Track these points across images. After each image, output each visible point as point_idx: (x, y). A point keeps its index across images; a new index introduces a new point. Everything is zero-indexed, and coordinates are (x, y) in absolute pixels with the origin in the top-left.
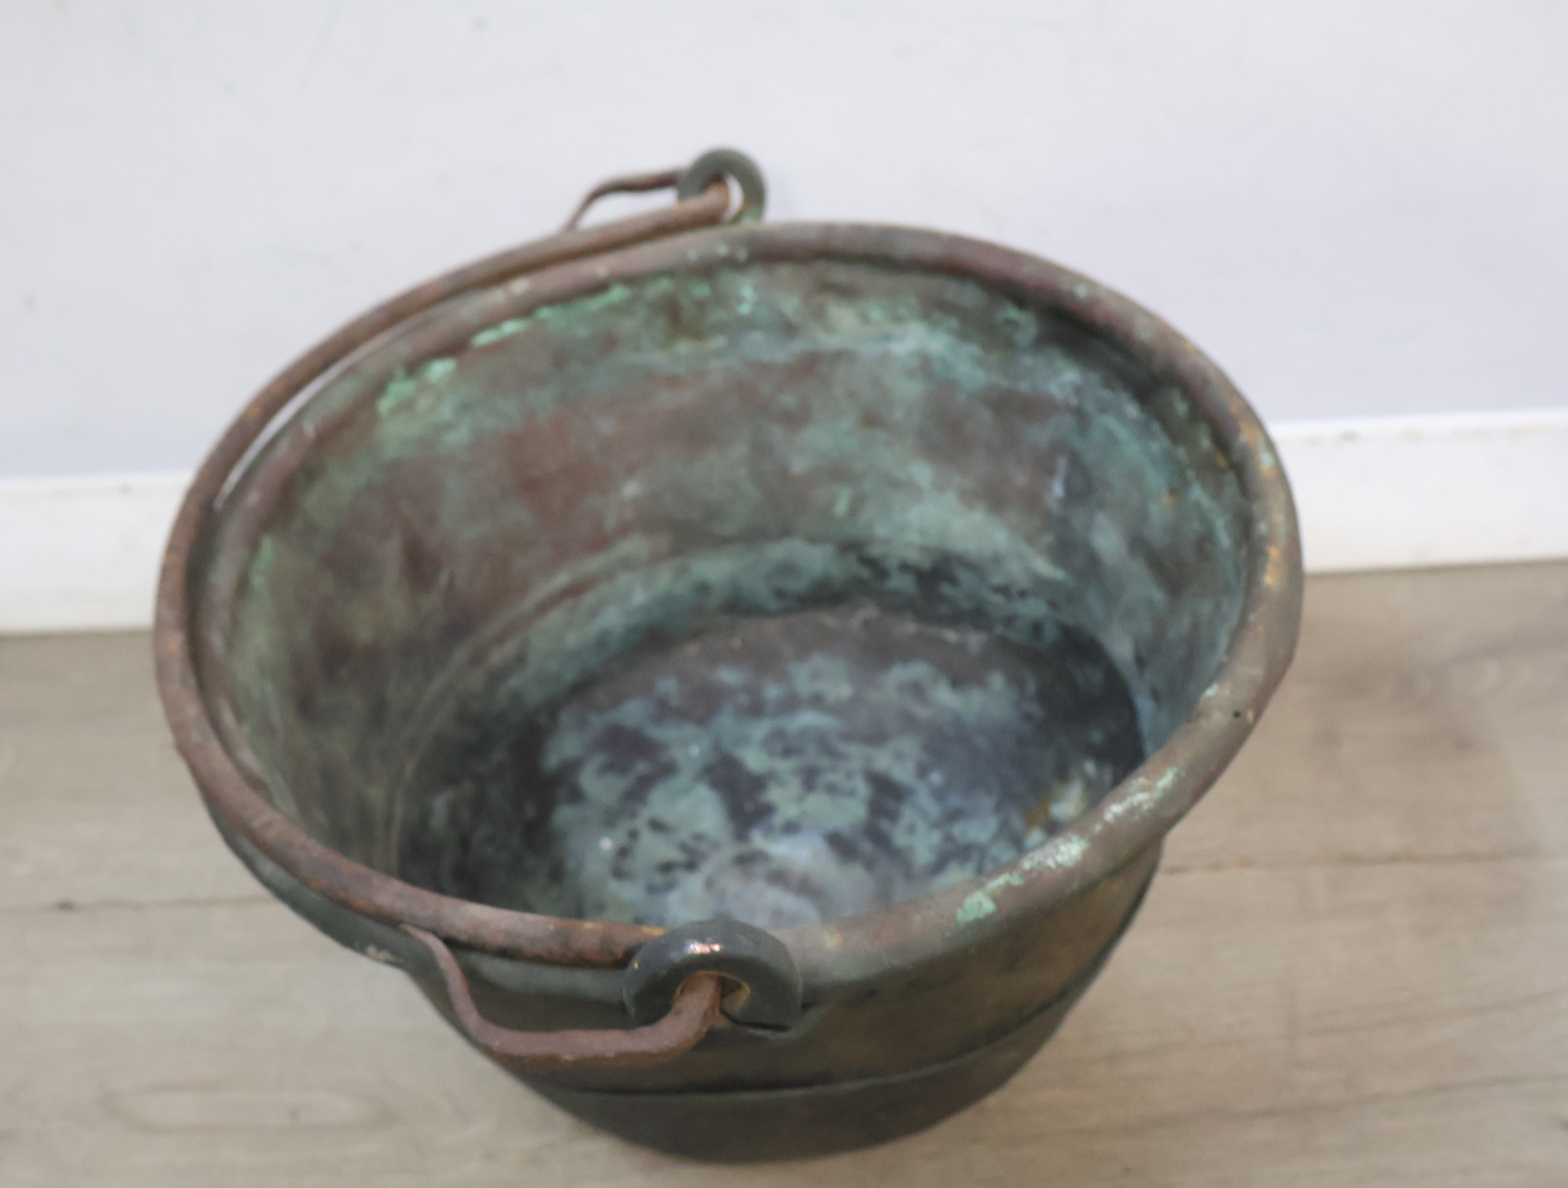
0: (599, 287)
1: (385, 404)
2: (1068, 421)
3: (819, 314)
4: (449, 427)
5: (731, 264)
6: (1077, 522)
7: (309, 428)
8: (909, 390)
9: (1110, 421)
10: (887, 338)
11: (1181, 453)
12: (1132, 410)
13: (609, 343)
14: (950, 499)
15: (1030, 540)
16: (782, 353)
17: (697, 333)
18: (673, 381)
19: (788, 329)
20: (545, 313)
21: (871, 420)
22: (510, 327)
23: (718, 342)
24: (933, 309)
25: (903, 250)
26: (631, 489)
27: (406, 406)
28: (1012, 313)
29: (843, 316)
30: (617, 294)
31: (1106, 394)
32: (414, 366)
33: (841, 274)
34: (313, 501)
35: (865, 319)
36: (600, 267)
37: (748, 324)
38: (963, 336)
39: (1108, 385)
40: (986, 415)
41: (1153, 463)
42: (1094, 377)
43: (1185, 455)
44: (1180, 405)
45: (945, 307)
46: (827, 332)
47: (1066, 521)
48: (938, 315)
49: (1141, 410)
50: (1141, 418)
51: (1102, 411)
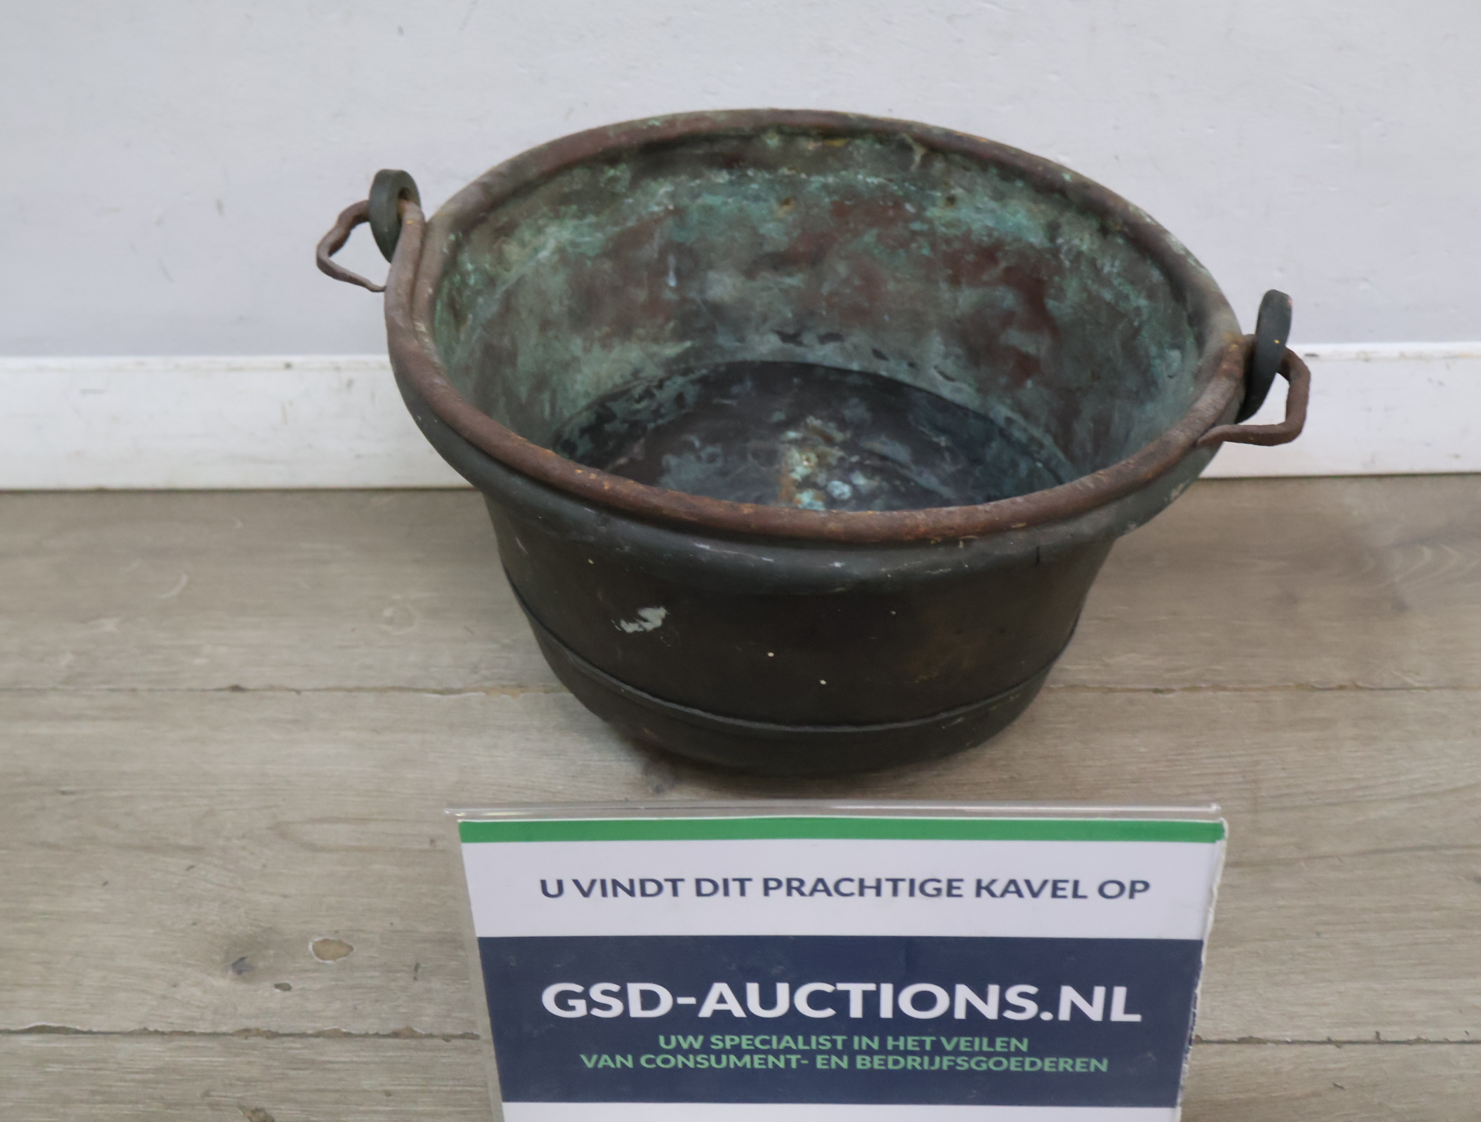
2: (670, 222)
3: (500, 259)
6: (693, 295)
8: (557, 283)
9: (708, 199)
10: (536, 250)
12: (722, 177)
14: (597, 350)
15: (656, 340)
16: (494, 305)
19: (492, 282)
21: (544, 325)
23: (470, 318)
24: (559, 206)
25: (532, 172)
28: (611, 173)
29: (512, 250)
31: (696, 182)
33: (503, 218)
35: (523, 244)
38: (581, 215)
39: (695, 176)
40: (607, 265)
41: (757, 198)
42: (683, 177)
43: (790, 169)
44: (773, 141)
45: (566, 199)
46: (508, 270)
47: (684, 300)
48: (563, 209)
49: (730, 174)
50: (734, 178)
51: (697, 196)
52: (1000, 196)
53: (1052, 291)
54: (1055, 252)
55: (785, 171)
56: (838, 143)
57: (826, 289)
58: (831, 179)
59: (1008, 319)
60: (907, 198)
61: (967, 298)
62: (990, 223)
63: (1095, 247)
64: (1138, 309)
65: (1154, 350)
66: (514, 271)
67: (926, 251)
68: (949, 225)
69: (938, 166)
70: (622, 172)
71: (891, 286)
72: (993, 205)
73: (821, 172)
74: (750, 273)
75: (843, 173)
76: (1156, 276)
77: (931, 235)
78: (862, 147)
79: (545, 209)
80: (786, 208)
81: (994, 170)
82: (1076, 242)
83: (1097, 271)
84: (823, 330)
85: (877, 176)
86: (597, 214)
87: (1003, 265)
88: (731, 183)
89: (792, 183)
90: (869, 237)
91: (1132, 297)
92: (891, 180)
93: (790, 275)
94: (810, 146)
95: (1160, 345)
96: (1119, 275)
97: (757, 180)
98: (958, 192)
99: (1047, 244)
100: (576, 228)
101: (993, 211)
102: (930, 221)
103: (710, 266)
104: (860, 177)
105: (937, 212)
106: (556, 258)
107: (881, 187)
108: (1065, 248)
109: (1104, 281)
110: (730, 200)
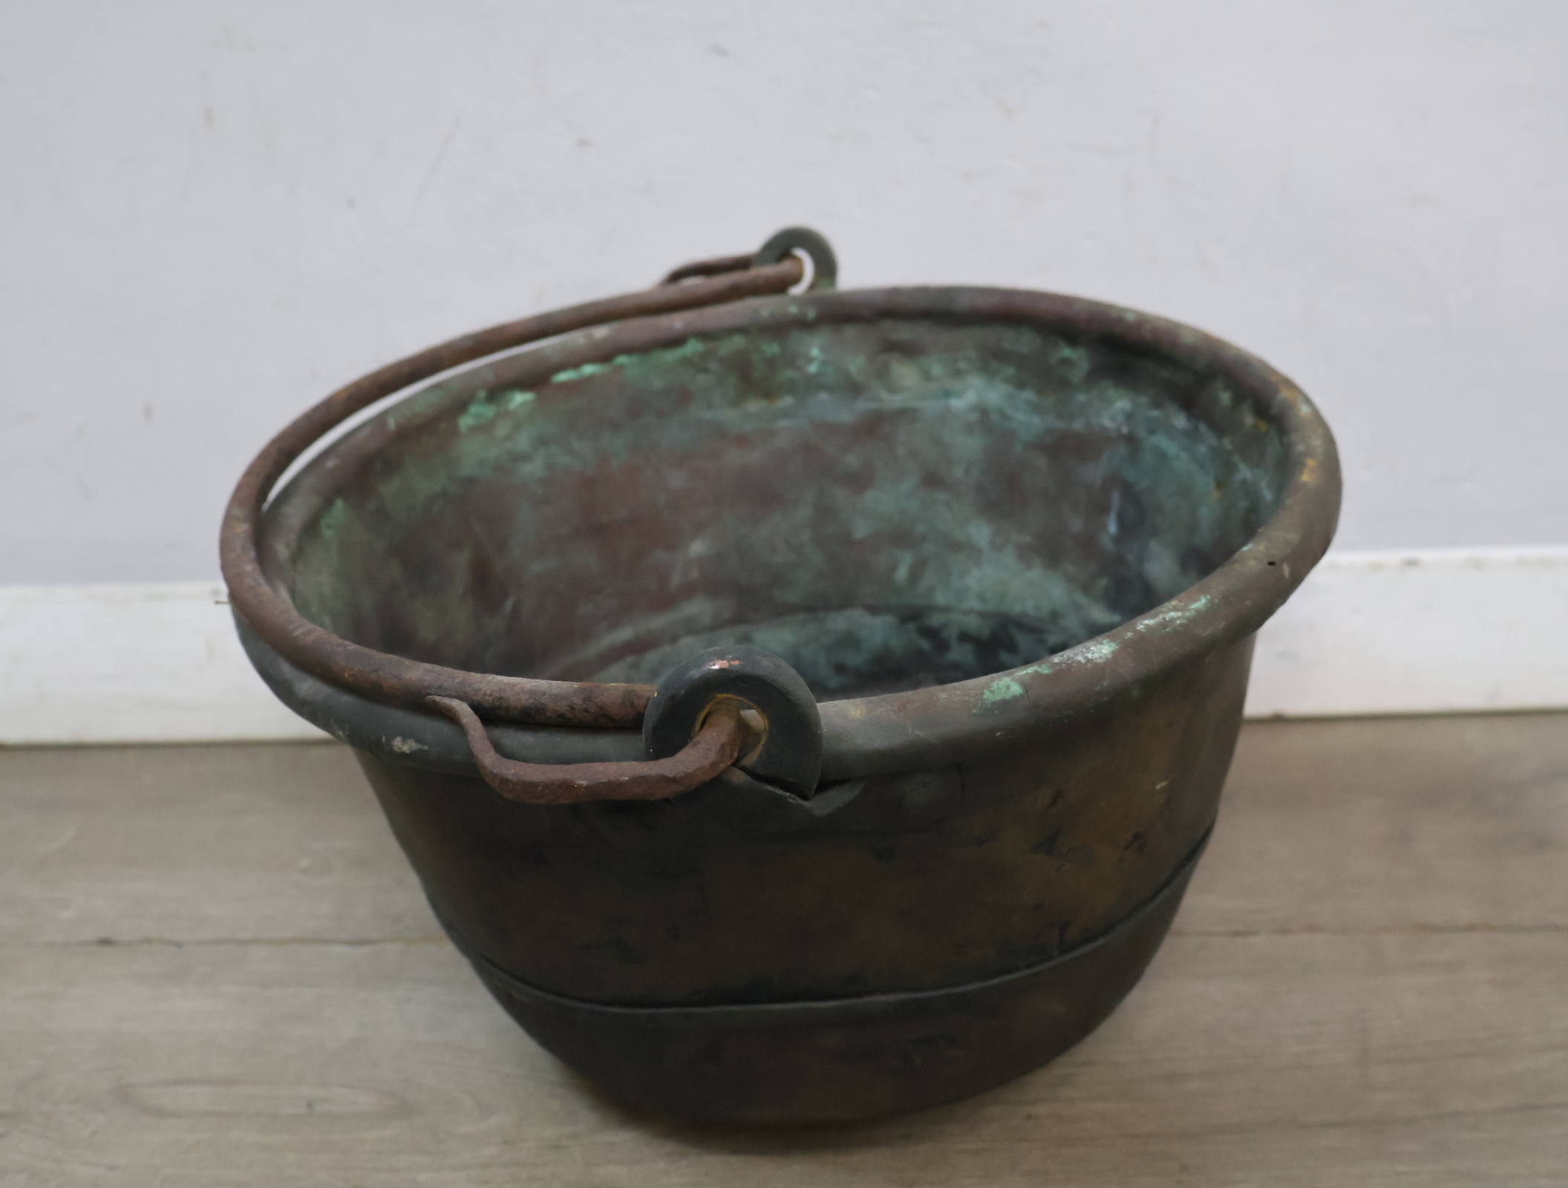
0: (676, 341)
1: (465, 422)
2: (1121, 450)
3: (882, 373)
4: (522, 458)
5: (803, 325)
6: (1130, 557)
7: (391, 423)
8: (969, 446)
9: (1162, 441)
10: (948, 394)
11: (1227, 443)
12: (1180, 421)
13: (683, 397)
14: (1009, 557)
15: (1086, 590)
16: (845, 413)
17: (768, 392)
18: (742, 440)
19: (853, 388)
20: (622, 360)
21: (932, 480)
22: (588, 369)
23: (787, 401)
24: (991, 360)
25: (963, 304)
26: (697, 548)
27: (485, 428)
28: (1067, 352)
29: (905, 373)
30: (692, 347)
31: (1155, 413)
32: (497, 391)
33: (904, 332)
34: (389, 489)
35: (927, 376)
36: (678, 322)
37: (814, 384)
38: (1021, 385)
39: (1157, 405)
40: (1042, 462)
41: (1203, 466)
42: (1143, 399)
43: (1230, 442)
44: (1224, 396)
45: (1003, 356)
46: (890, 391)
47: (1121, 559)
48: (995, 365)
49: (1188, 419)
50: (1189, 426)
51: (1152, 431)
56: (1263, 425)
66: (899, 396)
79: (972, 354)
80: (1219, 493)
86: (1040, 393)
88: (1186, 433)
89: (1228, 462)
94: (1248, 418)
97: (1206, 442)
100: (1012, 397)
103: (1155, 532)
110: (1182, 456)
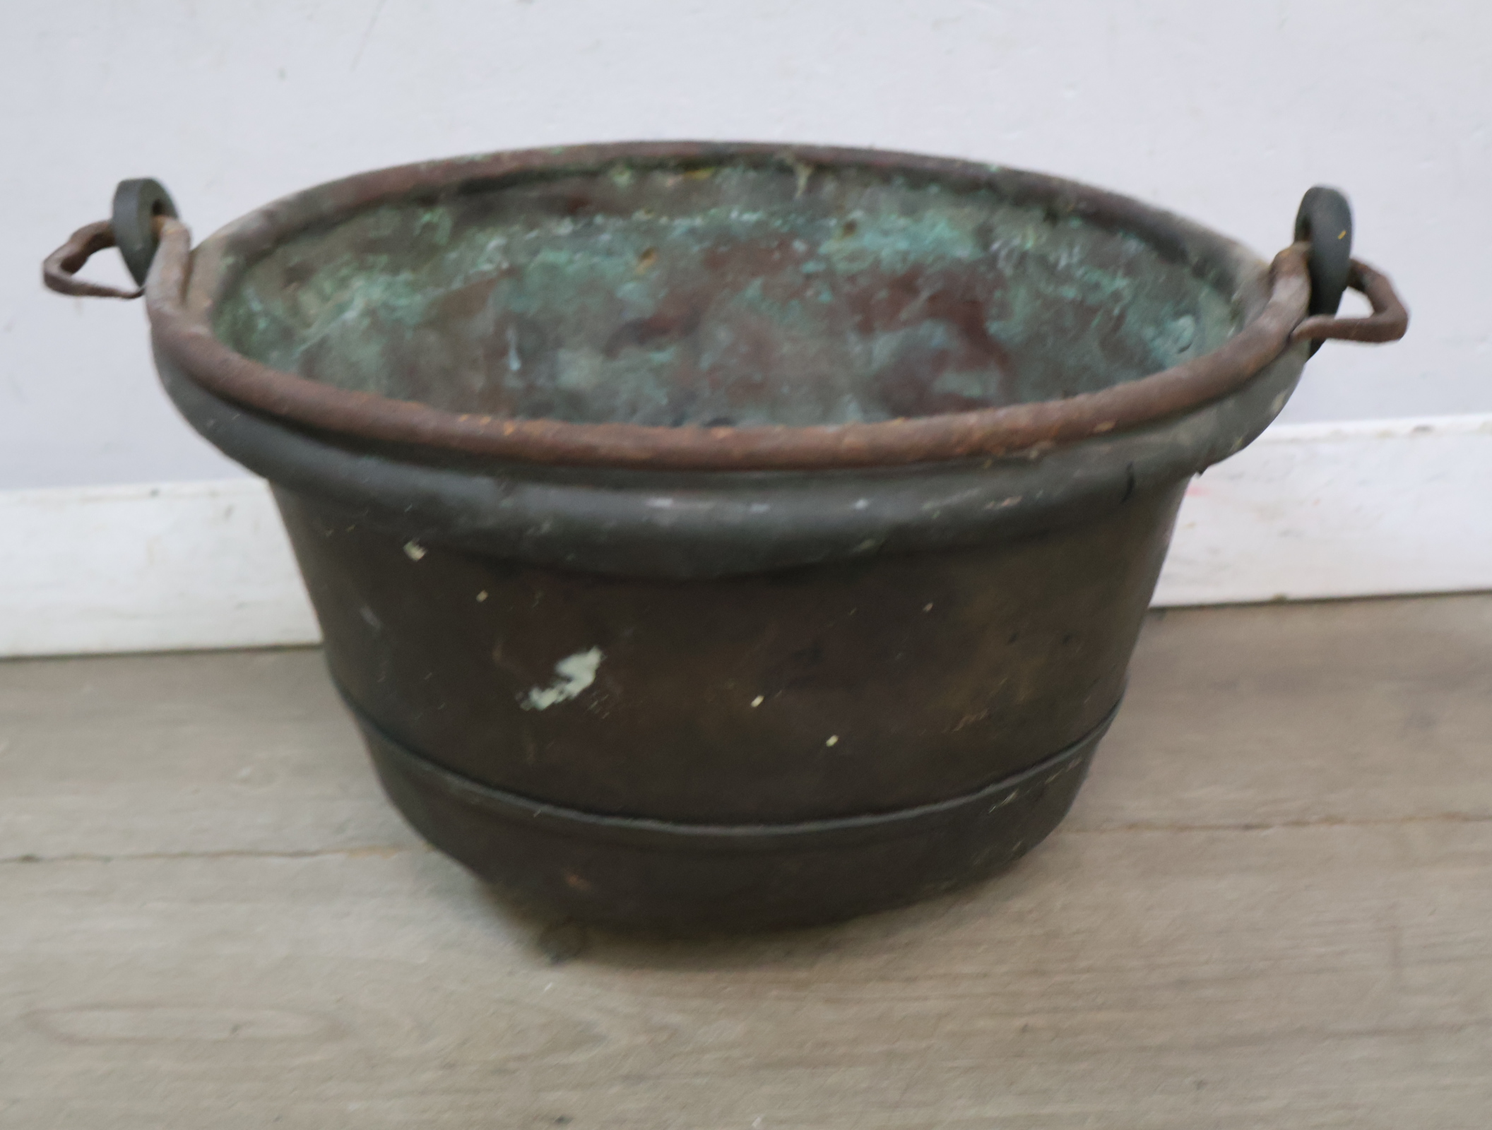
2: (505, 286)
3: (295, 309)
6: (541, 381)
8: (369, 354)
9: (549, 256)
10: (340, 308)
12: (565, 227)
19: (287, 335)
24: (364, 255)
25: (328, 205)
28: (427, 217)
29: (309, 300)
31: (533, 234)
33: (294, 257)
35: (325, 298)
38: (395, 269)
39: (531, 226)
40: (432, 338)
41: (609, 252)
42: (516, 228)
43: (649, 212)
44: (623, 179)
45: (373, 247)
46: (308, 325)
47: (531, 388)
48: (371, 258)
49: (575, 222)
50: (579, 226)
51: (535, 252)
52: (910, 211)
53: (994, 311)
54: (992, 261)
55: (640, 216)
56: (702, 175)
57: (706, 362)
58: (698, 221)
59: (940, 360)
60: (794, 234)
61: (884, 347)
62: (903, 245)
63: (1044, 239)
64: (1116, 296)
65: (1149, 332)
66: (313, 330)
67: (826, 297)
68: (853, 257)
69: (829, 187)
70: (439, 218)
71: (786, 348)
72: (902, 222)
73: (687, 212)
74: (610, 350)
75: (713, 211)
76: (1133, 246)
77: (829, 275)
78: (731, 179)
79: (347, 257)
80: (647, 263)
81: (899, 180)
82: (1016, 242)
83: (1049, 268)
84: (708, 417)
85: (755, 210)
86: (414, 269)
87: (925, 295)
88: (575, 235)
89: (649, 230)
90: (754, 289)
91: (1105, 282)
92: (773, 214)
93: (660, 348)
94: (670, 181)
95: (1158, 323)
96: (1082, 263)
97: (608, 230)
98: (857, 215)
99: (980, 254)
100: (389, 286)
101: (904, 230)
102: (827, 258)
103: (559, 343)
104: (734, 215)
105: (833, 246)
106: (366, 322)
107: (759, 224)
108: (1003, 253)
109: (1065, 277)
110: (578, 256)
